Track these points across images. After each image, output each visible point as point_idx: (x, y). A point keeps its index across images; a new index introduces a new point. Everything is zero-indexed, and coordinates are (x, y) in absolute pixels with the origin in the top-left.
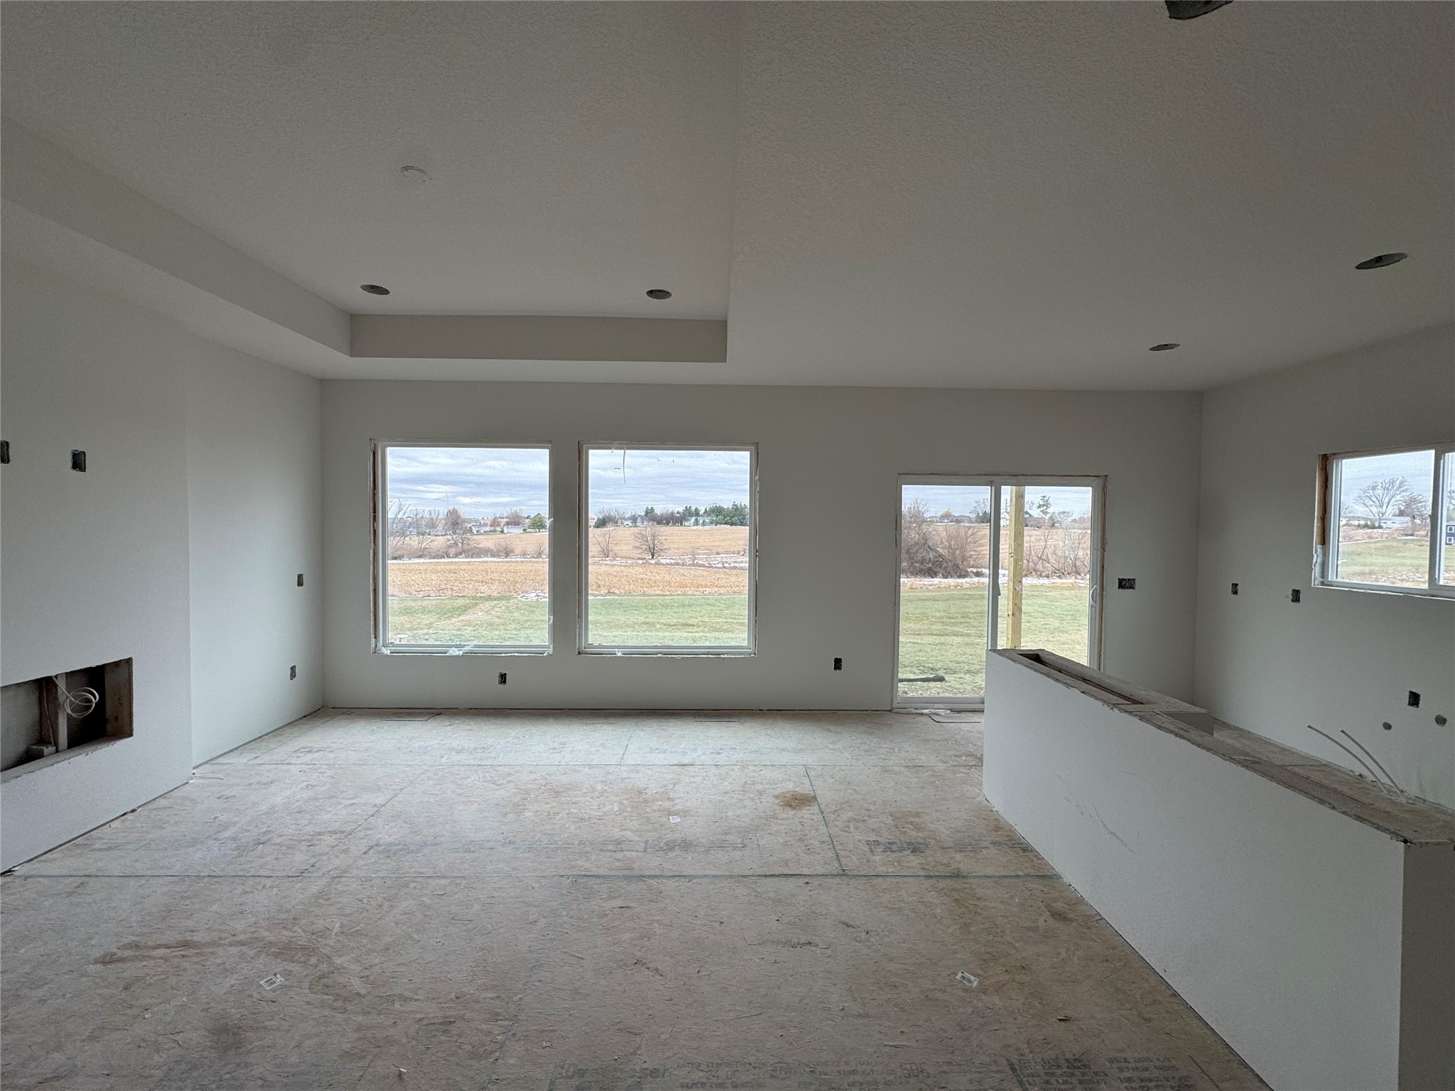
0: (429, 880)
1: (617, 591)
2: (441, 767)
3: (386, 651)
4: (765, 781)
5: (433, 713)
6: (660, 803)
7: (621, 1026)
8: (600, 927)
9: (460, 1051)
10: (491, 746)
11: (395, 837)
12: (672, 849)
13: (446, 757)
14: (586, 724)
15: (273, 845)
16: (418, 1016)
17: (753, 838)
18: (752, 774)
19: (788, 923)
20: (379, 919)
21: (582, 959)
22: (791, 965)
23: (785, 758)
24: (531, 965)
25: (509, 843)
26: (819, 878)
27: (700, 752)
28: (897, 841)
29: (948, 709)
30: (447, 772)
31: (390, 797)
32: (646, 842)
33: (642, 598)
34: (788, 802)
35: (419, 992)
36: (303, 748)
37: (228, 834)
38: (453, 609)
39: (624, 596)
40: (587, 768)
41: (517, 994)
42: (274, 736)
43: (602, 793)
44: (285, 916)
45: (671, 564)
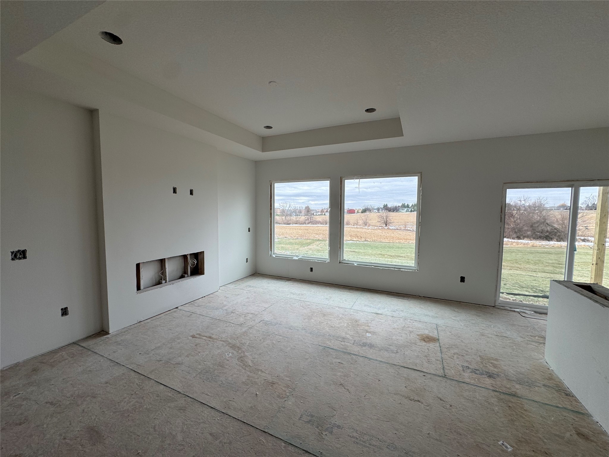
0: (276, 336)
1: (369, 240)
2: (287, 299)
3: (274, 256)
4: (414, 327)
5: (287, 280)
6: (364, 327)
7: (330, 405)
8: (330, 368)
9: (275, 394)
10: (305, 294)
11: (269, 319)
12: (365, 346)
13: (289, 295)
14: (341, 291)
15: (236, 314)
16: (265, 378)
17: (402, 350)
18: (408, 323)
19: (410, 389)
20: (260, 344)
21: (321, 377)
22: (407, 407)
23: (426, 319)
24: (303, 373)
25: (304, 329)
26: (431, 375)
27: (386, 310)
28: (480, 369)
29: (533, 311)
30: (289, 301)
31: (269, 305)
32: (355, 341)
33: (380, 243)
34: (424, 339)
35: (267, 371)
36: (248, 285)
37: (225, 308)
38: (306, 243)
39: (372, 242)
40: (337, 308)
41: (296, 381)
42: (242, 281)
43: (341, 318)
44: (235, 336)
45: (394, 229)
